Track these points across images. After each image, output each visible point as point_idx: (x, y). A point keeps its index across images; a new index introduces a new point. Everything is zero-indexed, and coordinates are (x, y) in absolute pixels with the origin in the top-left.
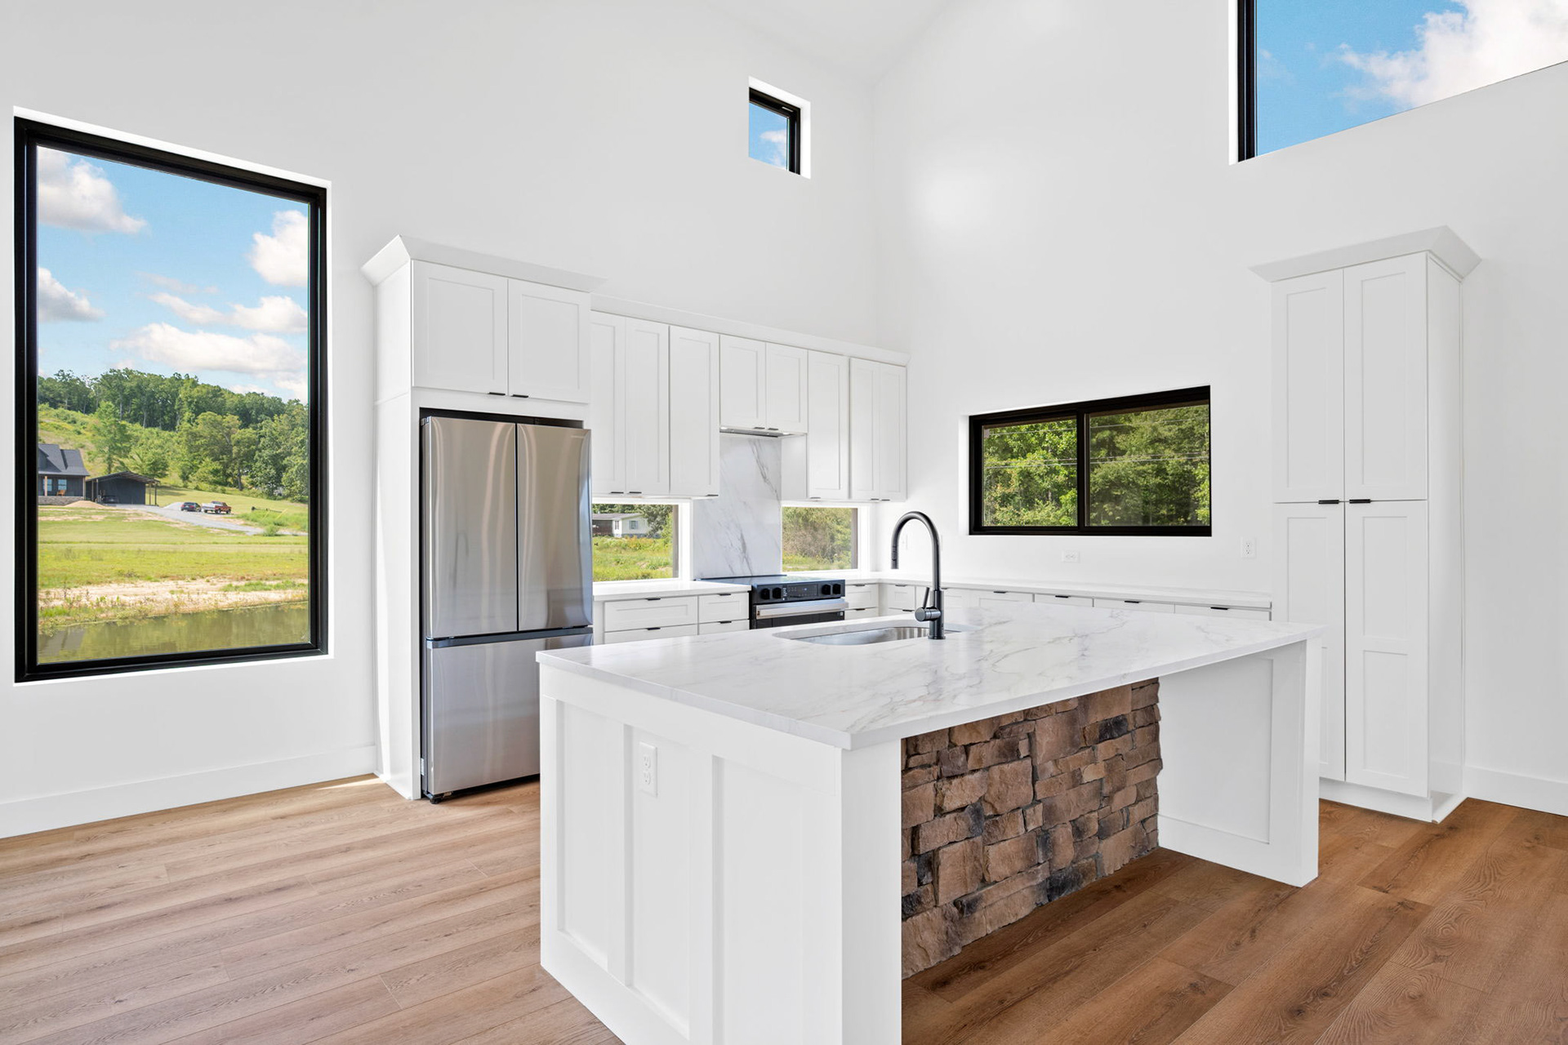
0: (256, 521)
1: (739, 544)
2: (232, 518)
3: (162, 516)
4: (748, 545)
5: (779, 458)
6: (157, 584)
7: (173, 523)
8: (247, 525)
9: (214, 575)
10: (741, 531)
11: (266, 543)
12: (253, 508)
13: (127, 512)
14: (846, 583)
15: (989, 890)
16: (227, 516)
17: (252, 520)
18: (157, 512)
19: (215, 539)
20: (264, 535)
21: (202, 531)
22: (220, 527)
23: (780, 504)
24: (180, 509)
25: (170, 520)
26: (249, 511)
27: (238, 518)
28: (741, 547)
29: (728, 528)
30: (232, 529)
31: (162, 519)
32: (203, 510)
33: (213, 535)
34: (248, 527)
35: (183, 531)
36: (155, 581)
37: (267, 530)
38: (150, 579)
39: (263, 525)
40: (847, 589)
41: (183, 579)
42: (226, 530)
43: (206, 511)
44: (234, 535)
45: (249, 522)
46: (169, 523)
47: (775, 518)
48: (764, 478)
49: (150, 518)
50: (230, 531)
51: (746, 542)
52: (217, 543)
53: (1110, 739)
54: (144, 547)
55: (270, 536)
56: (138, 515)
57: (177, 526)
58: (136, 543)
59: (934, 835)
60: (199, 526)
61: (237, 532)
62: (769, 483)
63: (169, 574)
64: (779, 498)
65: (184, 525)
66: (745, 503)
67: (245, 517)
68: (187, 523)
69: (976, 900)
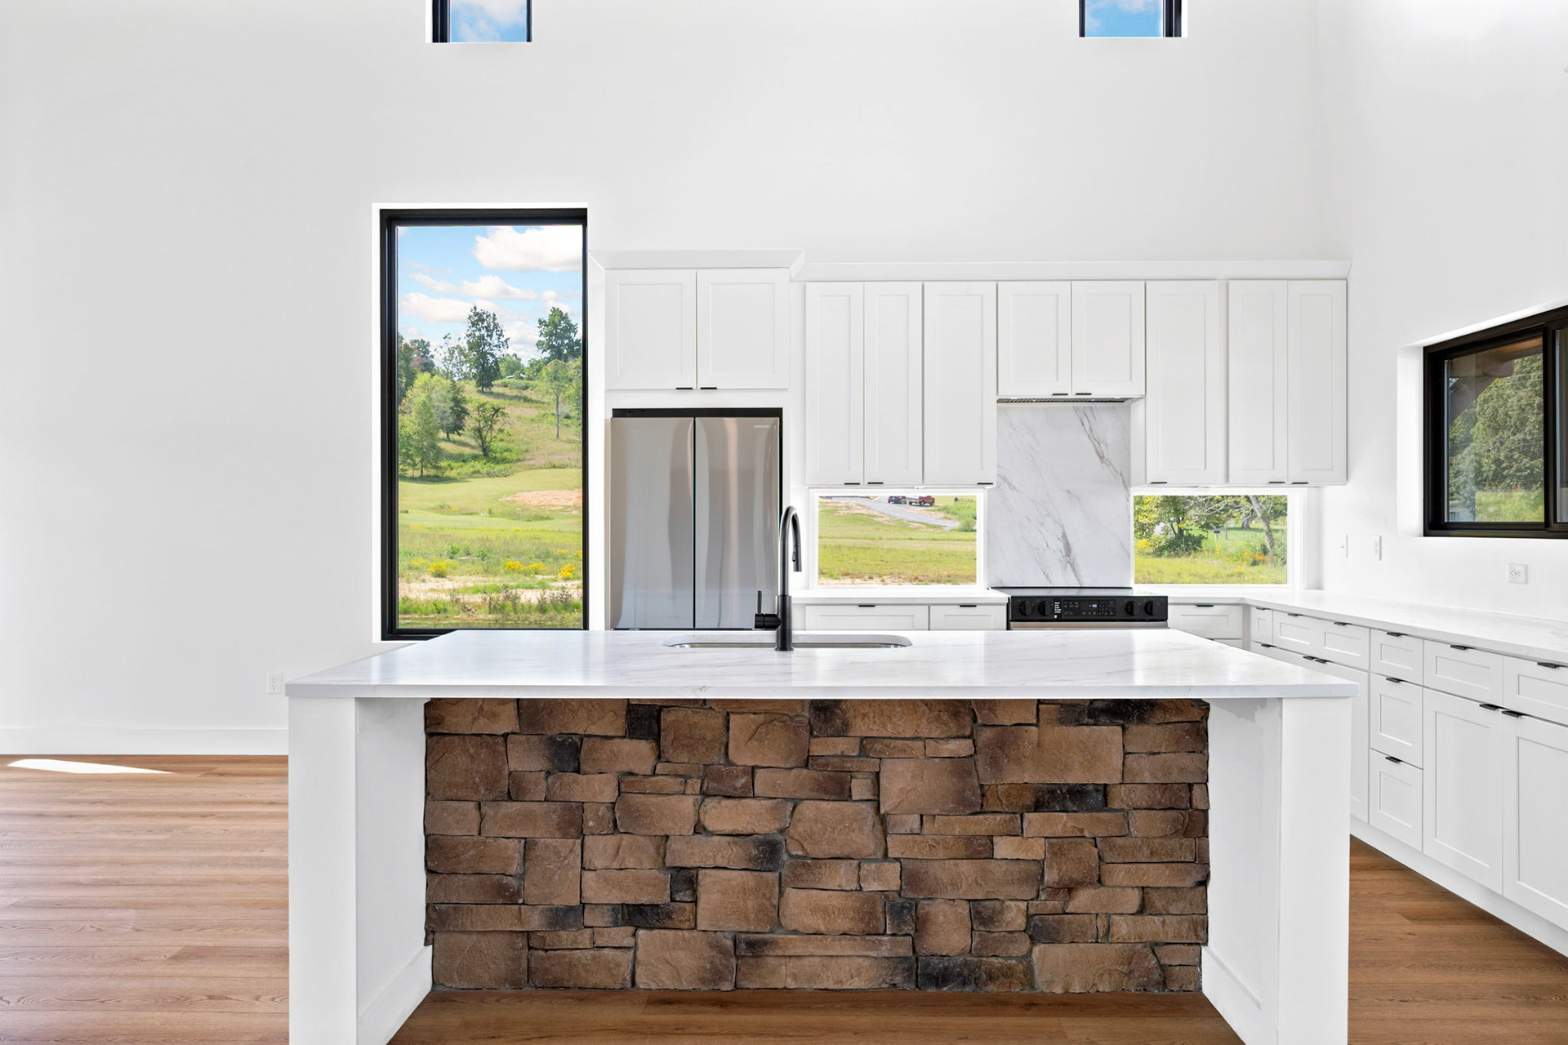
0: (956, 514)
1: (1061, 545)
2: (933, 511)
3: (869, 509)
4: (1074, 547)
5: (1126, 430)
6: (837, 581)
7: (878, 517)
8: (946, 518)
9: (891, 574)
10: (1063, 527)
11: (959, 540)
12: (956, 499)
13: (840, 505)
14: (1169, 601)
15: (791, 939)
16: (930, 508)
17: (953, 513)
18: (866, 505)
19: (912, 535)
20: (961, 530)
21: (902, 525)
22: (918, 520)
23: (1128, 492)
24: (887, 501)
25: (876, 513)
26: (952, 503)
27: (939, 510)
28: (1062, 548)
29: (1042, 524)
30: (930, 523)
31: (869, 512)
32: (908, 502)
33: (911, 530)
34: (947, 521)
35: (886, 525)
36: (836, 579)
37: (963, 524)
38: (832, 576)
39: (961, 518)
40: (1172, 611)
41: (861, 577)
42: (923, 524)
43: (911, 503)
44: (931, 530)
45: (949, 516)
46: (874, 516)
47: (1118, 513)
48: (1102, 457)
49: (858, 512)
50: (929, 526)
51: (1070, 542)
52: (912, 539)
53: (1060, 811)
54: (841, 541)
55: (966, 531)
56: (848, 508)
57: (880, 519)
58: (840, 538)
59: (689, 851)
60: (900, 520)
61: (935, 527)
62: (1109, 464)
63: (850, 571)
64: (1126, 485)
65: (888, 518)
66: (1069, 491)
67: (945, 509)
68: (890, 516)
69: (765, 943)
